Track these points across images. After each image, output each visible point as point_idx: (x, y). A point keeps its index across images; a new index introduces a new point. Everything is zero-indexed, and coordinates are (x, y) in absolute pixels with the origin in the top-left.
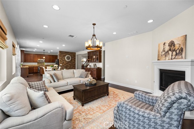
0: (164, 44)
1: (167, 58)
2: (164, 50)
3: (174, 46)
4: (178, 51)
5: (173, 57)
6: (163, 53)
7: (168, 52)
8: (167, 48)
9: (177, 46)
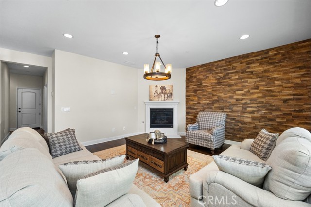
0: (156, 86)
1: (160, 99)
2: (156, 92)
3: (166, 90)
4: (169, 95)
5: (166, 99)
6: (156, 94)
7: (160, 94)
8: (159, 91)
9: (168, 91)
